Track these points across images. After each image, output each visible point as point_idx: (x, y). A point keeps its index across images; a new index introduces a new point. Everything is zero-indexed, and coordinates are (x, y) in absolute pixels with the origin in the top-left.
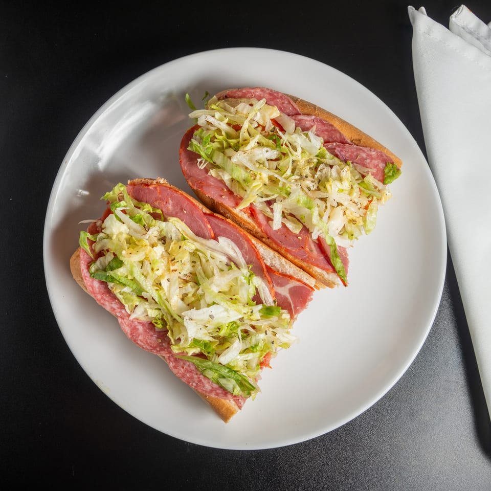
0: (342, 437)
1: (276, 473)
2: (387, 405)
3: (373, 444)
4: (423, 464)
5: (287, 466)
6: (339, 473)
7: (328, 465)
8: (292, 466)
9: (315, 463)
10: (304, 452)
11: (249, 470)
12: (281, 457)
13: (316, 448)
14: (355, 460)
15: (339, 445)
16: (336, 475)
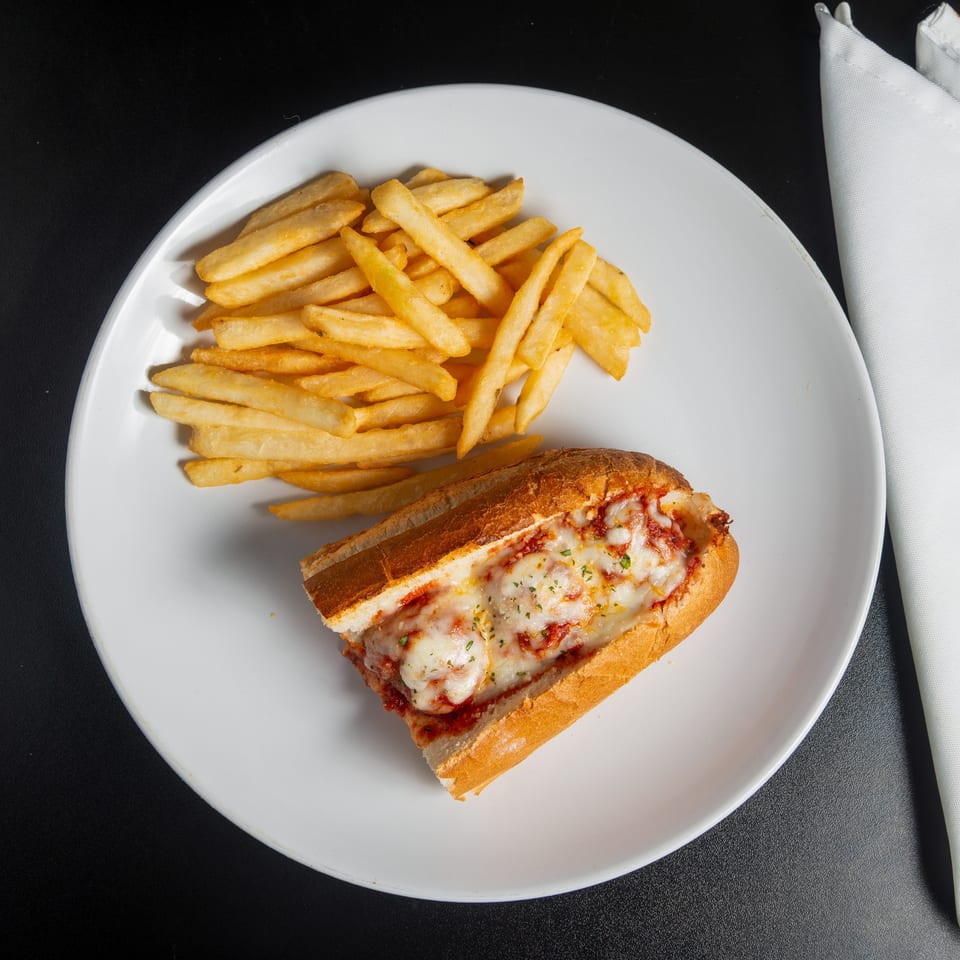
0: (730, 872)
1: (596, 950)
2: (822, 803)
3: (796, 887)
4: (900, 925)
5: (619, 935)
6: (727, 948)
7: (703, 931)
8: (631, 934)
9: (676, 928)
10: (654, 905)
11: (540, 944)
12: (607, 918)
13: (677, 897)
14: (759, 921)
15: (726, 889)
16: (720, 952)
